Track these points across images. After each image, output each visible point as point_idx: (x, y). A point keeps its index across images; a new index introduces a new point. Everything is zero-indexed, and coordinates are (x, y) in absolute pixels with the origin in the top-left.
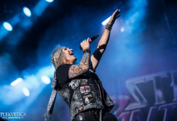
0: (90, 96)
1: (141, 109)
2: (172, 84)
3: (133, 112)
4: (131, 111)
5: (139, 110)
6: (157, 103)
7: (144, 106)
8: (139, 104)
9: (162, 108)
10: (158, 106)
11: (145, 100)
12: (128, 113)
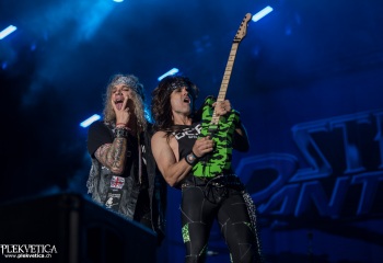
0: (118, 196)
1: (321, 180)
2: (378, 137)
3: (304, 185)
4: (301, 182)
5: (316, 182)
6: (349, 170)
7: (325, 175)
8: (317, 171)
9: (357, 179)
10: (351, 175)
11: (327, 165)
12: (296, 185)
